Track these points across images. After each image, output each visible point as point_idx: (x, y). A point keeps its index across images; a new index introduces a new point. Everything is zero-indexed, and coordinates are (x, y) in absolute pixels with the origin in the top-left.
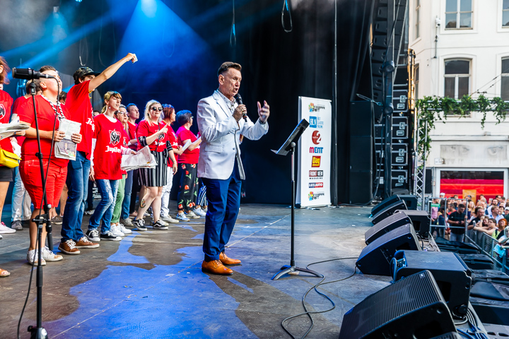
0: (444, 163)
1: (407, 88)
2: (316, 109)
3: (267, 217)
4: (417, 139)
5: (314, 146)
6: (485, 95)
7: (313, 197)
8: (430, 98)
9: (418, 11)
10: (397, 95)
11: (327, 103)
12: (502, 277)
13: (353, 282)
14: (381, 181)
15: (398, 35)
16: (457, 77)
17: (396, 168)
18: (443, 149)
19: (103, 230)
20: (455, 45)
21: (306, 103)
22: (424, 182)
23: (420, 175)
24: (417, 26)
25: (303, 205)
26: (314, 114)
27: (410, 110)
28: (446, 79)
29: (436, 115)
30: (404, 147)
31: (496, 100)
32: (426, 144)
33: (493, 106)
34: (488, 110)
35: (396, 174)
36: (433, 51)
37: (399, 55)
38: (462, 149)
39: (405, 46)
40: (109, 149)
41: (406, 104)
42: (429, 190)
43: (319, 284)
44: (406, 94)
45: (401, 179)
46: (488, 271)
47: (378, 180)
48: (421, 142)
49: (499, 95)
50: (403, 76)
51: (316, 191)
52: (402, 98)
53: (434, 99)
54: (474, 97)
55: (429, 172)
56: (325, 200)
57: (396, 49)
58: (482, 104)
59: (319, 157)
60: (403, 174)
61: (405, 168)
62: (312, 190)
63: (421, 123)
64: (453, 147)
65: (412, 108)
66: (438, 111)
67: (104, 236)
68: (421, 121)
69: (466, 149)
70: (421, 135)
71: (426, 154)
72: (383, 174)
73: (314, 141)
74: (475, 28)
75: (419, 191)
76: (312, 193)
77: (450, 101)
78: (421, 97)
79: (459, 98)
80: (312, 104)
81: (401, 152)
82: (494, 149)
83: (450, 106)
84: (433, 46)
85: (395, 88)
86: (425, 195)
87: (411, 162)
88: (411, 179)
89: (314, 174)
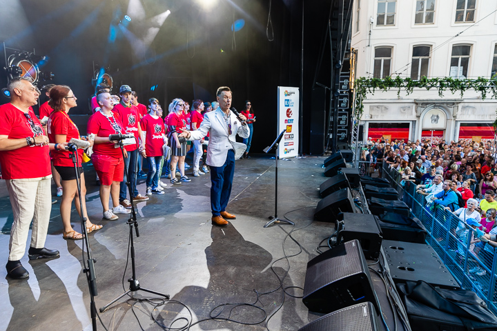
0: (371, 118)
1: (349, 74)
2: (288, 94)
3: (258, 168)
4: (354, 106)
5: (288, 118)
6: (400, 75)
7: (287, 151)
8: (364, 78)
9: (358, 12)
10: (343, 79)
11: (296, 90)
12: (403, 206)
13: (312, 229)
14: (331, 137)
15: (344, 41)
16: (383, 59)
17: (340, 128)
18: (372, 109)
19: (153, 187)
20: (382, 36)
21: (282, 90)
22: (358, 134)
23: (355, 130)
24: (358, 23)
25: (280, 157)
26: (288, 98)
27: (351, 90)
28: (375, 60)
29: (367, 89)
30: (346, 114)
31: (407, 80)
32: (360, 109)
33: (405, 84)
34: (402, 86)
35: (340, 132)
36: (368, 41)
37: (345, 52)
38: (383, 108)
39: (349, 46)
40: (155, 137)
41: (348, 85)
42: (361, 138)
43: (292, 231)
44: (348, 79)
45: (343, 135)
46: (395, 201)
47: (329, 136)
48: (357, 108)
49: (409, 76)
50: (347, 66)
51: (289, 147)
52: (345, 82)
53: (367, 79)
54: (393, 77)
55: (362, 127)
56: (295, 153)
57: (343, 51)
58: (398, 82)
59: (291, 126)
60: (345, 132)
61: (346, 128)
62: (286, 147)
63: (357, 95)
64: (378, 107)
65: (352, 88)
66: (369, 87)
67: (153, 191)
68: (358, 94)
69: (386, 108)
70: (357, 103)
71: (360, 115)
72: (332, 132)
73: (288, 115)
74: (396, 25)
75: (355, 140)
76: (286, 149)
77: (377, 81)
78: (358, 77)
79: (383, 78)
80: (286, 91)
81: (344, 117)
82: (404, 108)
83: (377, 84)
84: (368, 38)
85: (342, 75)
86: (358, 142)
87: (350, 123)
88: (350, 135)
89: (288, 137)
